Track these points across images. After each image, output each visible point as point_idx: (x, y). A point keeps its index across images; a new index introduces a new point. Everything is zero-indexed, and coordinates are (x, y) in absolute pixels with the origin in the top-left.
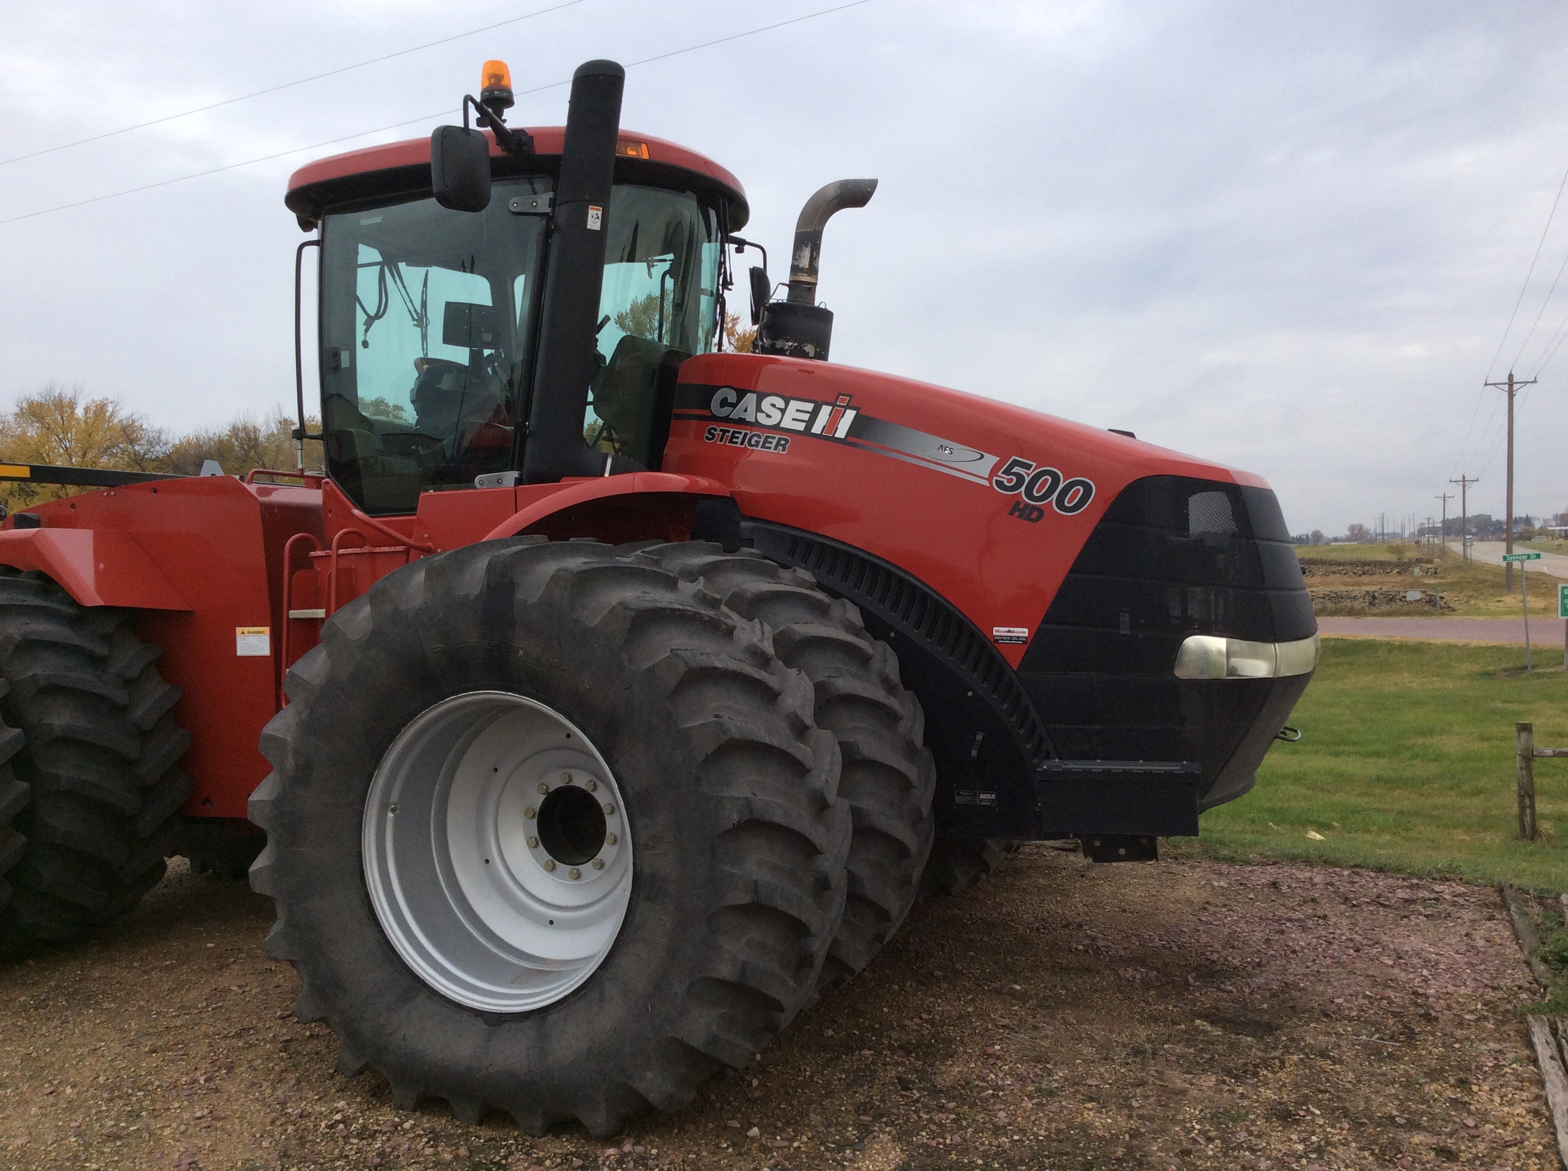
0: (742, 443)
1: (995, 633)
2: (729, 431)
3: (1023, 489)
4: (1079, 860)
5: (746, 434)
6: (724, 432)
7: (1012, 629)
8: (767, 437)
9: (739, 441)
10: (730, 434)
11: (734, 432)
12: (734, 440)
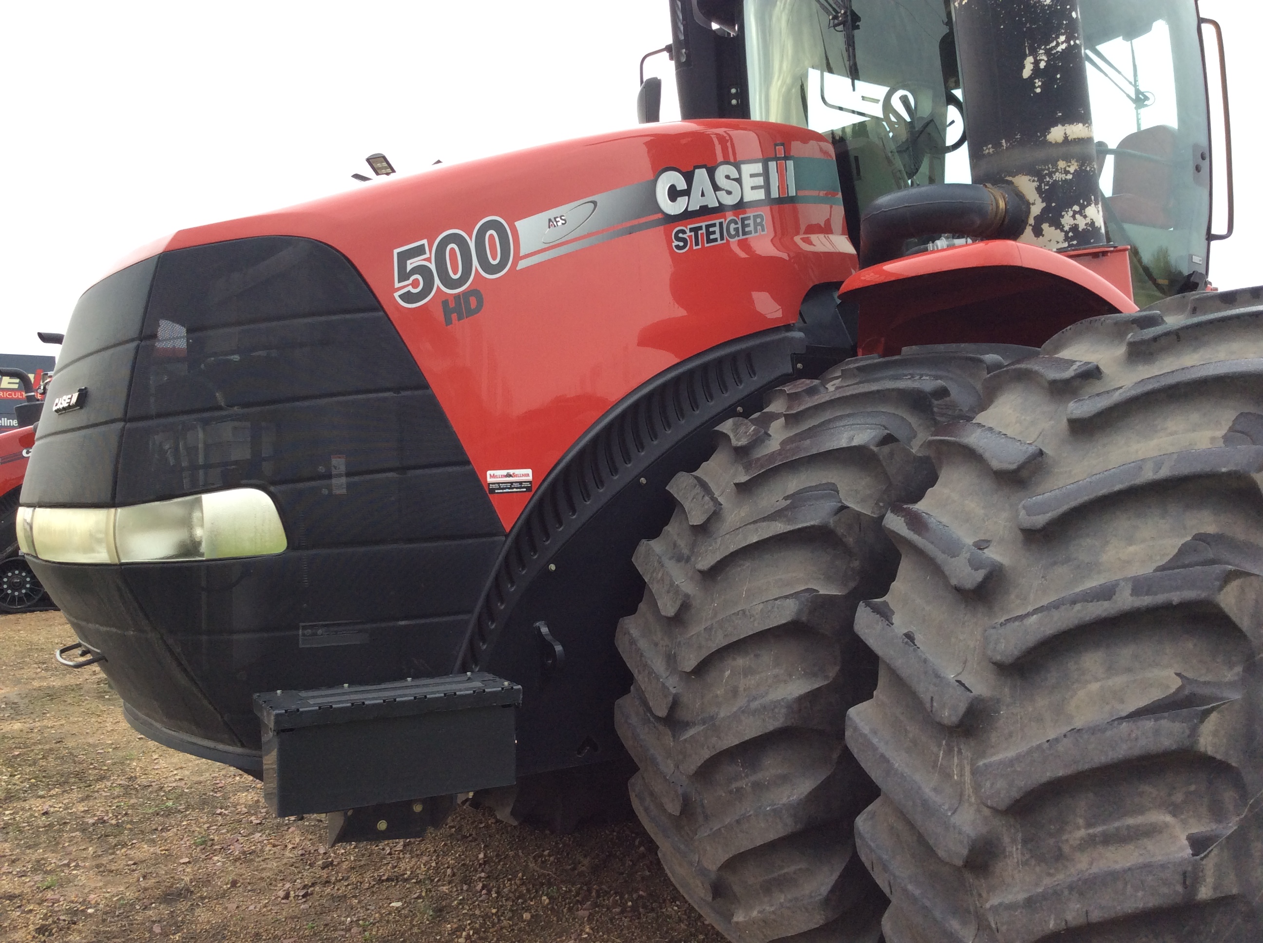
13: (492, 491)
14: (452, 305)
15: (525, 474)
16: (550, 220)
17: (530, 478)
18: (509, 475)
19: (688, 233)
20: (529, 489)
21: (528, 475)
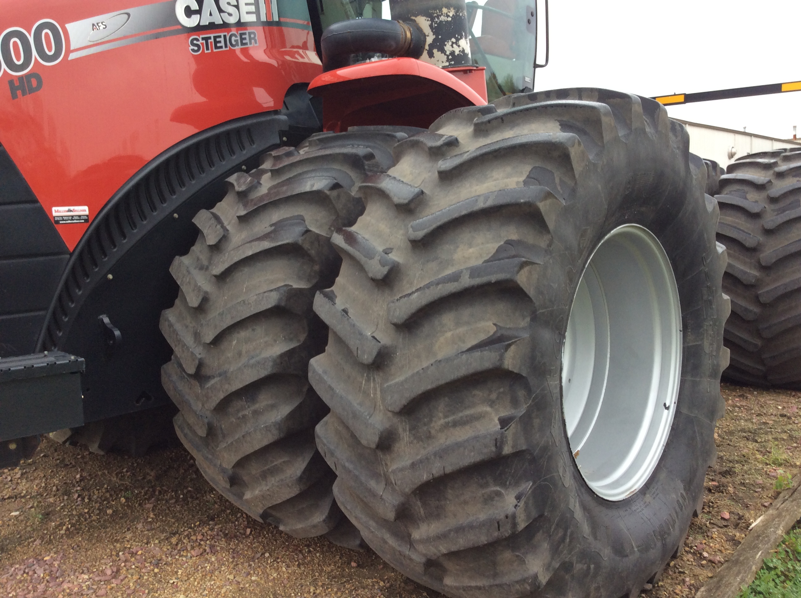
13: (57, 222)
14: (17, 84)
15: (83, 210)
16: (93, 25)
17: (87, 213)
18: (70, 211)
19: (201, 41)
20: (86, 221)
21: (85, 211)
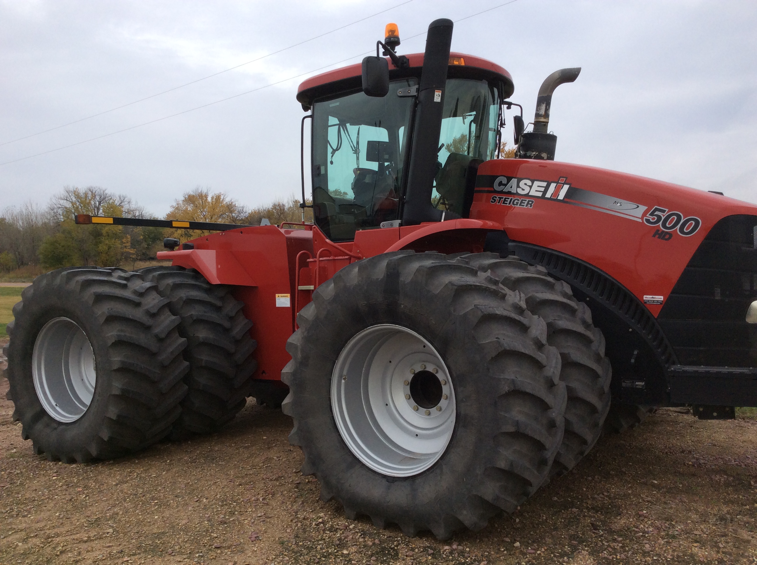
0: (509, 204)
1: (644, 299)
2: (503, 198)
3: (661, 223)
4: (690, 418)
5: (511, 199)
6: (500, 198)
7: (654, 297)
8: (522, 200)
9: (508, 202)
10: (503, 199)
11: (505, 198)
12: (505, 202)
